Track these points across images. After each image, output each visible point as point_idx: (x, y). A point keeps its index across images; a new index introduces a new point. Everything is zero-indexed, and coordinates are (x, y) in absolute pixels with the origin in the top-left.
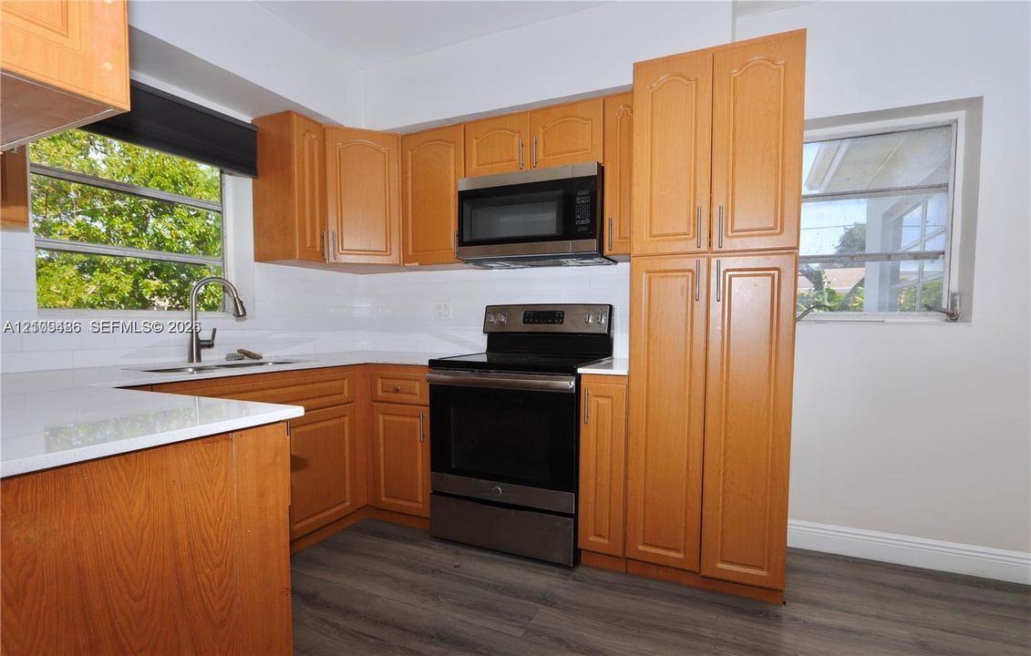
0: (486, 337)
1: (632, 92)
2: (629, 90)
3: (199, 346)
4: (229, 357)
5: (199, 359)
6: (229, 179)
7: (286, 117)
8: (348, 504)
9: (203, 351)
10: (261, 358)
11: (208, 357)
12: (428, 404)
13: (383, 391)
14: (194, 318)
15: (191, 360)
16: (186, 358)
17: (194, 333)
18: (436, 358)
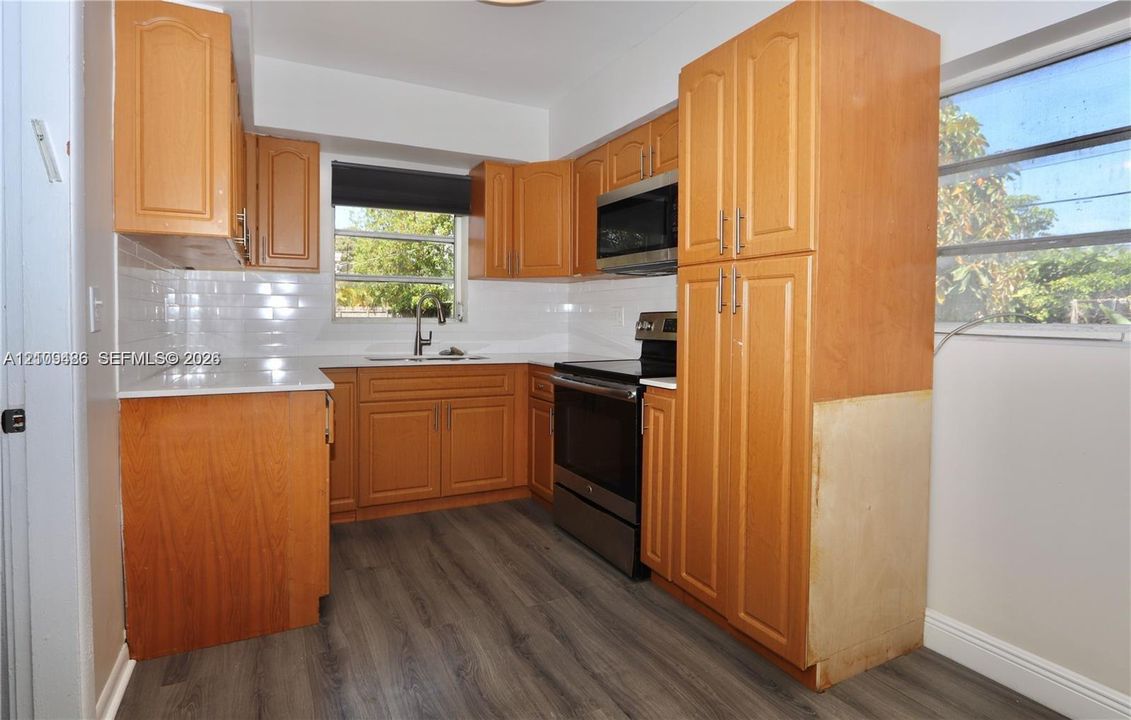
0: (639, 345)
1: (677, 108)
2: (675, 106)
3: (421, 344)
4: (441, 354)
5: (421, 354)
6: (459, 219)
7: (481, 165)
8: (505, 479)
9: (424, 347)
10: (462, 354)
11: (427, 351)
12: (553, 400)
13: (536, 388)
14: (419, 325)
15: (416, 354)
16: (413, 353)
17: (419, 333)
18: (560, 362)
